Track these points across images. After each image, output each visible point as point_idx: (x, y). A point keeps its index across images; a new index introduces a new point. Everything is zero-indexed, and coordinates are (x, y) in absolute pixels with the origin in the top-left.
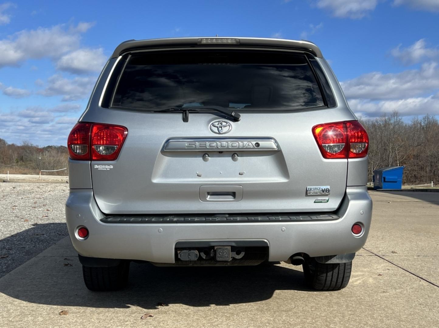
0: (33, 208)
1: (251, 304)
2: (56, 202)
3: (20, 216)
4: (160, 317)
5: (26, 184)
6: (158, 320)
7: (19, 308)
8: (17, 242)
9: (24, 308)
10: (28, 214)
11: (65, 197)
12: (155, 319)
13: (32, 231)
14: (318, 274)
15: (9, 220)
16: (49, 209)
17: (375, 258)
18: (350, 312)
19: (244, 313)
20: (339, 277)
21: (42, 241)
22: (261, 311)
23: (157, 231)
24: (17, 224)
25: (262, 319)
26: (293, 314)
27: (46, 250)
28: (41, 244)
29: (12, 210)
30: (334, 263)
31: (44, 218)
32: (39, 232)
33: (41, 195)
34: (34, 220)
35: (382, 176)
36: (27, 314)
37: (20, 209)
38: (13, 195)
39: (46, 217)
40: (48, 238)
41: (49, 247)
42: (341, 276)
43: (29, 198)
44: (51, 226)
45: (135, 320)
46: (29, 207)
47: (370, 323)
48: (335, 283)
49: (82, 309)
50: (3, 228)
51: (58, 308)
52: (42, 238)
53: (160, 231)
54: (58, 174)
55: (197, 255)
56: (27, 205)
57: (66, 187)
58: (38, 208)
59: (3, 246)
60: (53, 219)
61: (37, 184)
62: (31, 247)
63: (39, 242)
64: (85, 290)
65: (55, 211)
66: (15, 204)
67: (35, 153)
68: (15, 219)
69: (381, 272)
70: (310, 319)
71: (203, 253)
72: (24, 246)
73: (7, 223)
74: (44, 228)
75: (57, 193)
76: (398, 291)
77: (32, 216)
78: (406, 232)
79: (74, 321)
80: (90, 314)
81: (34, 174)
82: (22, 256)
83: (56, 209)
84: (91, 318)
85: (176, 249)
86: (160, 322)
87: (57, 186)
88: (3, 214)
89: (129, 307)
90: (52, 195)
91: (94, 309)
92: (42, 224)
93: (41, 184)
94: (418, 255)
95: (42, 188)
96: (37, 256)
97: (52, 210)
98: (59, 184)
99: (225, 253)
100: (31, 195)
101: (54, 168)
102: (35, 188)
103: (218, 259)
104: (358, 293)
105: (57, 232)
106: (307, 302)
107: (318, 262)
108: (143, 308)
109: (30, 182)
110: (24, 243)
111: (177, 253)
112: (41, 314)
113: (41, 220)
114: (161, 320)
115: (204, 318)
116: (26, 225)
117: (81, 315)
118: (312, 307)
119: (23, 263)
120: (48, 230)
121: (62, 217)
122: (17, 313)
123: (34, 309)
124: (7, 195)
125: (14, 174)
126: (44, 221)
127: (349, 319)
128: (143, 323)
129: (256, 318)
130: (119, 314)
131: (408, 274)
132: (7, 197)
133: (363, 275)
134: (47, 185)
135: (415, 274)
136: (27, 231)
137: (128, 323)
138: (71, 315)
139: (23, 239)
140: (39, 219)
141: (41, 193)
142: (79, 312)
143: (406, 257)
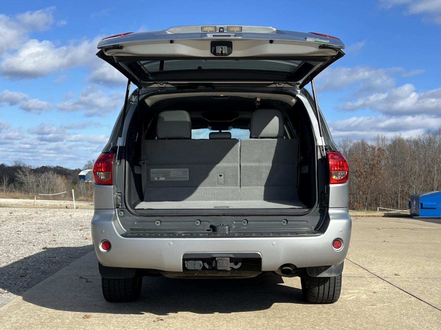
0: (38, 233)
1: (250, 313)
2: (60, 228)
3: (27, 240)
4: (170, 321)
5: (21, 209)
6: (168, 323)
7: (47, 314)
8: (31, 264)
9: (51, 313)
10: (35, 239)
11: (68, 223)
12: (165, 322)
13: (43, 254)
14: (312, 287)
15: (18, 244)
16: (55, 234)
17: (376, 279)
18: (336, 319)
19: (243, 319)
20: (330, 290)
21: (55, 262)
22: (258, 317)
23: (168, 245)
24: (27, 247)
25: (257, 323)
26: (285, 320)
27: (60, 271)
28: (55, 265)
29: (17, 235)
30: (324, 276)
31: (52, 242)
32: (50, 254)
33: (43, 221)
34: (43, 244)
35: (418, 202)
36: (55, 318)
37: (25, 234)
38: (13, 221)
39: (54, 242)
40: (61, 260)
41: (62, 268)
42: (332, 289)
43: (30, 224)
44: (61, 250)
45: (148, 322)
46: (34, 232)
47: (350, 326)
48: (327, 296)
49: (102, 315)
50: (14, 251)
51: (82, 314)
52: (54, 260)
53: (170, 244)
54: (54, 198)
55: (201, 264)
56: (31, 231)
57: (66, 212)
58: (43, 233)
59: (19, 266)
60: (61, 244)
61: (34, 209)
62: (46, 268)
63: (52, 263)
64: (103, 301)
65: (62, 236)
66: (18, 229)
67: (28, 174)
68: (23, 243)
69: (377, 291)
70: (299, 323)
71: (206, 263)
72: (38, 267)
73: (16, 247)
74: (54, 251)
75: (59, 219)
76: (386, 304)
77: (40, 240)
78: (417, 257)
79: (96, 322)
80: (110, 318)
81: (27, 198)
82: (39, 275)
83: (62, 235)
84: (111, 321)
85: (184, 260)
86: (170, 324)
87: (56, 212)
88: (9, 239)
89: (143, 314)
90: (54, 220)
91: (113, 315)
92: (51, 248)
93: (38, 209)
94: (420, 277)
95: (41, 213)
96: (53, 275)
97: (59, 236)
98: (58, 209)
99: (225, 263)
100: (31, 220)
101: (49, 191)
102: (32, 214)
103: (219, 268)
104: (348, 306)
105: (68, 256)
106: (301, 311)
107: (310, 276)
108: (155, 314)
109: (26, 207)
110: (38, 264)
111: (185, 263)
112: (67, 318)
113: (49, 244)
114: (171, 322)
115: (208, 321)
116: (36, 249)
117: (102, 318)
118: (303, 315)
119: (42, 281)
120: (59, 253)
121: (70, 241)
122: (47, 317)
123: (61, 314)
124: (6, 221)
125: (4, 198)
126: (53, 245)
127: (333, 324)
128: (156, 324)
129: (253, 322)
130: (135, 319)
131: (401, 292)
132: (7, 222)
133: (359, 292)
134: (45, 210)
135: (408, 292)
136: (38, 254)
137: (142, 324)
138: (93, 318)
139: (36, 261)
140: (47, 243)
141: (41, 218)
142: (100, 317)
143: (406, 279)
